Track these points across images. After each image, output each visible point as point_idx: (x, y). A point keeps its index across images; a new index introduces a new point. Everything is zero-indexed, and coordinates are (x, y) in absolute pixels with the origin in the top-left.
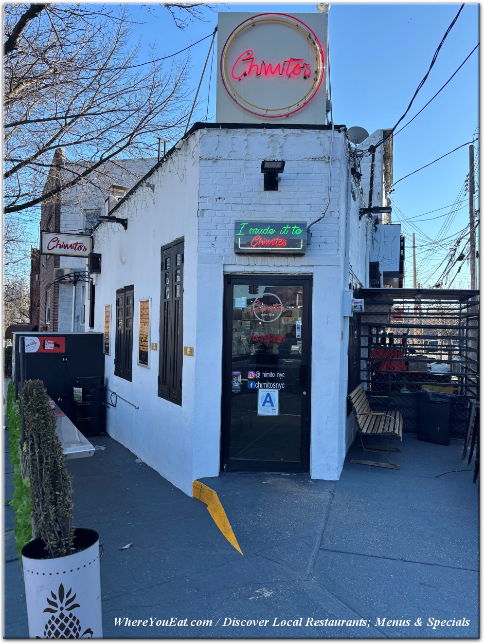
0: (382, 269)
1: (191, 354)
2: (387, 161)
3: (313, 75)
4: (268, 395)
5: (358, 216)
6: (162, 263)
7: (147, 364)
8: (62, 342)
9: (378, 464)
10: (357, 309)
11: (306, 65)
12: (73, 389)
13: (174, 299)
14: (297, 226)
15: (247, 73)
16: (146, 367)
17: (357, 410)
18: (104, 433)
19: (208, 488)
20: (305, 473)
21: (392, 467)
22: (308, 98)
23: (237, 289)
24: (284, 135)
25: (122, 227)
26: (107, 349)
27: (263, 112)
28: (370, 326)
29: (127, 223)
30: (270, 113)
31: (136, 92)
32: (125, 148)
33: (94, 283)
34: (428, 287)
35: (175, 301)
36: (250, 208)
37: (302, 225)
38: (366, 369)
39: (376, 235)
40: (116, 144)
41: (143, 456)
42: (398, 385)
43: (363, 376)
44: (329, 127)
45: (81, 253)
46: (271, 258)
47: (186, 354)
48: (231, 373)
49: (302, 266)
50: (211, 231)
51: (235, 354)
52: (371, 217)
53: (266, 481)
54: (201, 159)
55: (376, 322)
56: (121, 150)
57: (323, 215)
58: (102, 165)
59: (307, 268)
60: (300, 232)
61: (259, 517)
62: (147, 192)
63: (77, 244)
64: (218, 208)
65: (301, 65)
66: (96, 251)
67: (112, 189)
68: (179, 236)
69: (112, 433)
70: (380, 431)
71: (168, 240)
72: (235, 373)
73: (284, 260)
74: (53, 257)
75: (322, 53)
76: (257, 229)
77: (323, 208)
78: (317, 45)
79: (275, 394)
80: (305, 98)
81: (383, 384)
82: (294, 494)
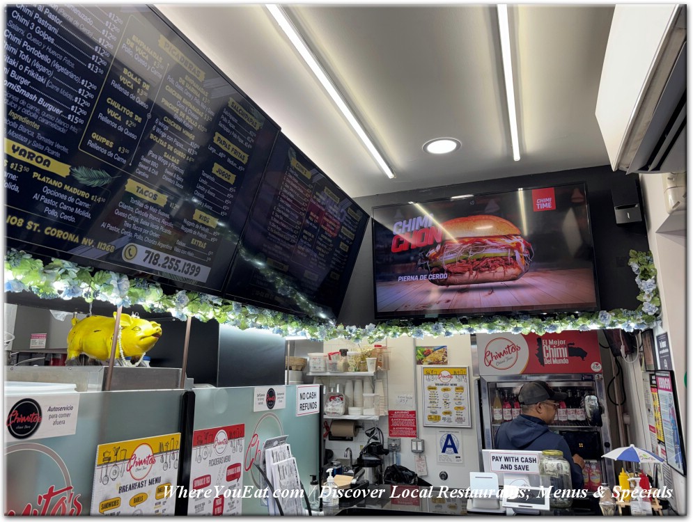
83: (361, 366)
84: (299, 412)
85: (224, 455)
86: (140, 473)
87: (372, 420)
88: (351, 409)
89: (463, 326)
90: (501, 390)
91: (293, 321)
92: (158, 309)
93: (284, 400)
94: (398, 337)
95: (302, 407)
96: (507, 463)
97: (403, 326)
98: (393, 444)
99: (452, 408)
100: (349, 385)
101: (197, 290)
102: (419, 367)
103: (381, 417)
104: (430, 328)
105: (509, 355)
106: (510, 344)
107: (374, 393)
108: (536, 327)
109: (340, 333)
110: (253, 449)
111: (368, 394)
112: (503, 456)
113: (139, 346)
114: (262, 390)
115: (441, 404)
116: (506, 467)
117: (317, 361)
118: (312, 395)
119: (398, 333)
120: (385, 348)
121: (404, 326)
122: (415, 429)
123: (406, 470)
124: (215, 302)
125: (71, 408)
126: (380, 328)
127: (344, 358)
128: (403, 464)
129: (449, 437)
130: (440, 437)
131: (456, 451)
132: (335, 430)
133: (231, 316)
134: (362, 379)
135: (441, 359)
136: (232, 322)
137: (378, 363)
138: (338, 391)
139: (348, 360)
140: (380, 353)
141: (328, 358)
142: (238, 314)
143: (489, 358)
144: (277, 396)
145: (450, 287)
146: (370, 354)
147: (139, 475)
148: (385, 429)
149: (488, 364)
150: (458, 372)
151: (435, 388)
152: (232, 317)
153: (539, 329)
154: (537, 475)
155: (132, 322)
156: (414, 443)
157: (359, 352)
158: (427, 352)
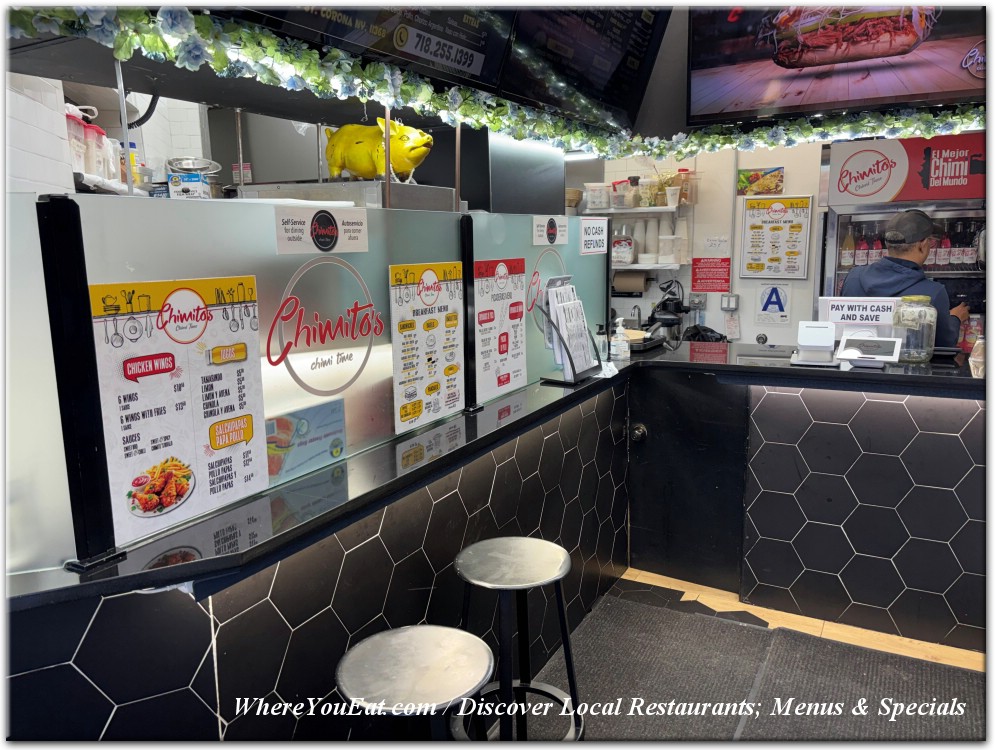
83: (659, 198)
84: (584, 250)
85: (506, 291)
86: (429, 298)
87: (670, 270)
88: (642, 256)
89: (815, 130)
90: (858, 226)
91: (577, 130)
92: (430, 112)
93: (566, 234)
94: (717, 150)
95: (587, 244)
96: (851, 313)
97: (725, 134)
98: (697, 301)
99: (781, 253)
100: (639, 227)
101: (470, 84)
102: (741, 198)
103: (682, 266)
104: (765, 135)
105: (876, 176)
106: (881, 158)
107: (673, 234)
108: (923, 127)
109: (636, 147)
110: (534, 288)
111: (666, 236)
112: (846, 304)
113: (409, 159)
114: (542, 220)
115: (767, 248)
116: (849, 317)
117: (597, 193)
118: (599, 231)
119: (718, 145)
120: (694, 173)
121: (727, 134)
122: (727, 281)
123: (712, 331)
124: (489, 102)
125: (361, 224)
126: (693, 139)
127: (635, 188)
128: (708, 324)
129: (774, 291)
130: (761, 291)
131: (781, 309)
132: (620, 284)
133: (505, 121)
134: (658, 217)
135: (773, 186)
136: (508, 130)
137: (682, 195)
138: (624, 233)
139: (641, 192)
140: (686, 180)
141: (612, 189)
142: (514, 119)
143: (846, 180)
144: (558, 229)
145: (806, 70)
146: (671, 182)
147: (429, 300)
148: (687, 283)
149: (842, 189)
150: (797, 204)
151: (760, 227)
152: (507, 123)
153: (927, 128)
154: (890, 326)
155: (398, 130)
156: (725, 299)
157: (655, 179)
158: (753, 178)
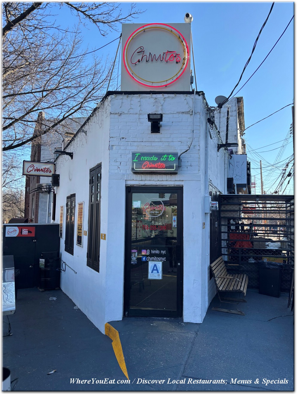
0: (235, 182)
1: (105, 239)
2: (240, 116)
3: (182, 61)
4: (155, 265)
5: (216, 149)
6: (90, 180)
7: (81, 245)
8: (33, 230)
9: (230, 311)
10: (214, 208)
11: (177, 55)
12: (39, 260)
13: (97, 202)
14: (172, 155)
15: (140, 60)
16: (81, 246)
17: (216, 275)
18: (58, 288)
19: (114, 329)
20: (180, 318)
21: (240, 313)
22: (178, 75)
23: (134, 195)
24: (163, 98)
25: (70, 158)
26: (61, 234)
27: (150, 84)
28: (229, 219)
29: (73, 155)
30: (154, 85)
31: (85, 77)
32: (78, 110)
33: (55, 193)
34: (270, 193)
35: (97, 204)
36: (143, 144)
37: (175, 155)
38: (226, 247)
39: (231, 161)
40: (72, 108)
41: (79, 304)
42: (245, 257)
43: (224, 251)
44: (192, 93)
45: (48, 174)
46: (156, 175)
47: (102, 239)
48: (131, 251)
49: (176, 180)
50: (118, 159)
51: (133, 238)
52: (227, 150)
53: (153, 324)
54: (111, 113)
55: (230, 216)
56: (76, 111)
57: (189, 148)
58: (64, 121)
59: (179, 182)
60: (174, 159)
61: (143, 351)
62: (83, 136)
63: (45, 169)
64: (122, 144)
65: (174, 55)
66: (57, 173)
67: (66, 135)
68: (99, 162)
69: (63, 288)
70: (231, 289)
71: (93, 165)
72: (133, 251)
73: (164, 177)
74: (36, 177)
75: (187, 47)
76: (146, 157)
77: (189, 143)
78: (184, 42)
79: (160, 265)
80: (177, 75)
81: (236, 256)
82: (170, 334)
